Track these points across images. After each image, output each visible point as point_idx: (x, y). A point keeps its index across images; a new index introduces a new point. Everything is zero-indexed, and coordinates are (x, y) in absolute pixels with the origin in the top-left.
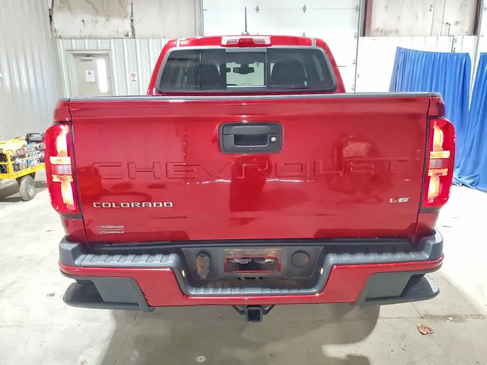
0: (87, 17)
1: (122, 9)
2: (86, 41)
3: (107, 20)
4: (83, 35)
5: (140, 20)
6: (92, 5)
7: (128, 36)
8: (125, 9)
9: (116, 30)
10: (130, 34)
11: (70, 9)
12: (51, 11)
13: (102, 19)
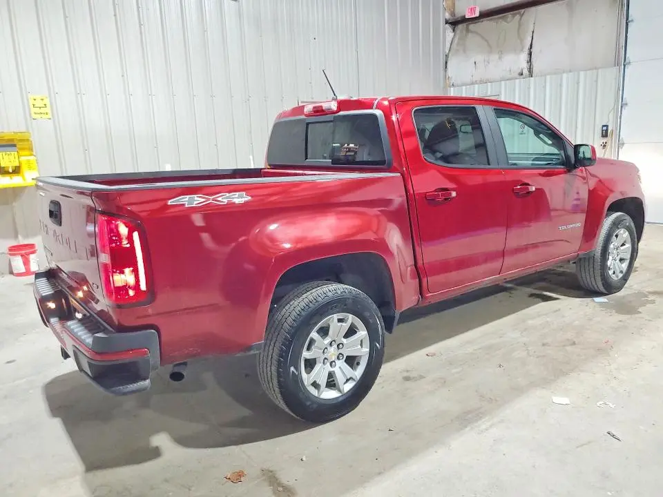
0: (480, 58)
1: (519, 41)
2: (476, 86)
3: (500, 58)
4: (474, 80)
5: (541, 51)
6: (488, 43)
7: (522, 74)
8: (522, 40)
9: (508, 69)
10: (526, 72)
11: (465, 51)
12: (447, 56)
13: (495, 57)
